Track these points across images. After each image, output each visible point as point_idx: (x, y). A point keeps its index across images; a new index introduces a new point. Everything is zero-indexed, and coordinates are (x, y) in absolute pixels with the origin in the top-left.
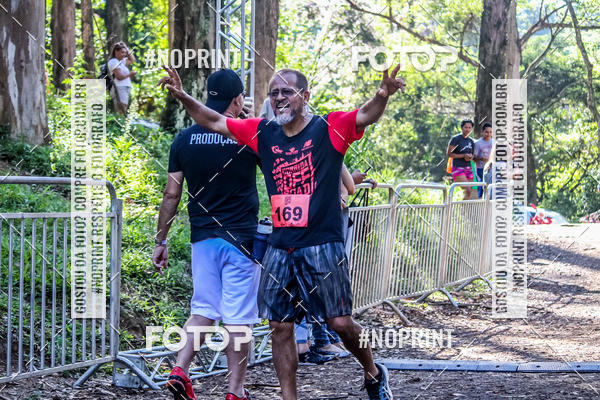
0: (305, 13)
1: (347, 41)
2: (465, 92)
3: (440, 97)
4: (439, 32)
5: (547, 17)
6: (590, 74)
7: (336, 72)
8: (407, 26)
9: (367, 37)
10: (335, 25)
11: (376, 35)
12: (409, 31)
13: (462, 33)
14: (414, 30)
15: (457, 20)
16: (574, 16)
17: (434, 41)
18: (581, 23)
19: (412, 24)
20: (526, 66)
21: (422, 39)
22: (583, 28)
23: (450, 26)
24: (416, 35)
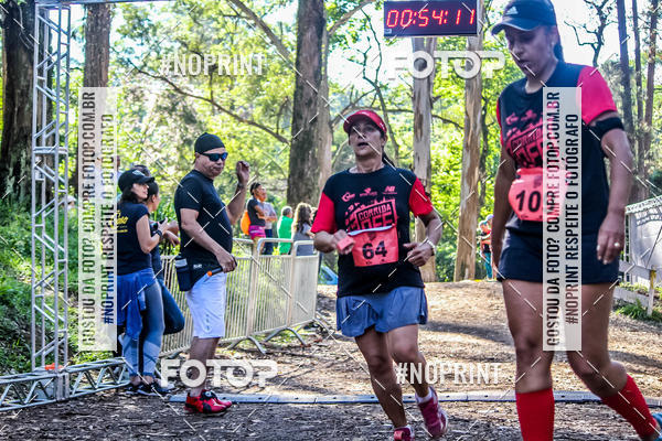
0: (131, 96)
1: (170, 121)
2: (281, 170)
3: (258, 174)
4: (257, 112)
5: (357, 101)
6: (397, 153)
7: (160, 152)
8: (227, 108)
9: (189, 118)
10: (159, 108)
11: (199, 117)
12: (228, 113)
13: (279, 115)
14: (234, 113)
15: (274, 102)
16: (382, 100)
17: (252, 123)
18: (389, 107)
19: (232, 107)
20: (338, 146)
21: (241, 120)
22: (390, 111)
23: (267, 108)
24: (236, 116)
